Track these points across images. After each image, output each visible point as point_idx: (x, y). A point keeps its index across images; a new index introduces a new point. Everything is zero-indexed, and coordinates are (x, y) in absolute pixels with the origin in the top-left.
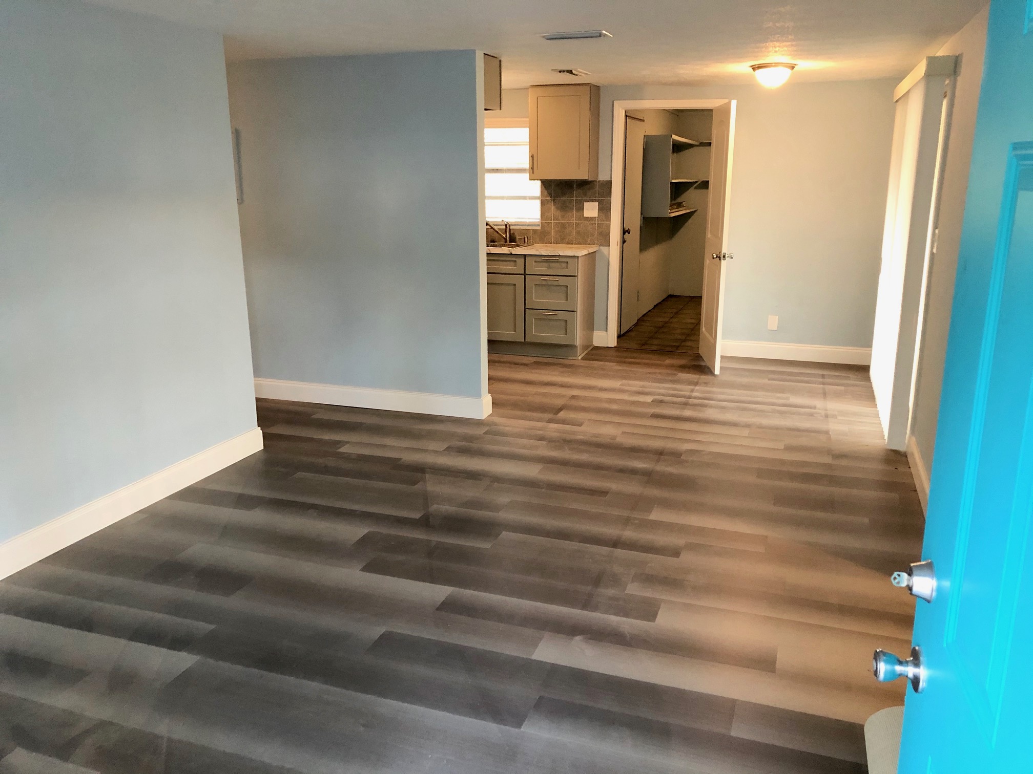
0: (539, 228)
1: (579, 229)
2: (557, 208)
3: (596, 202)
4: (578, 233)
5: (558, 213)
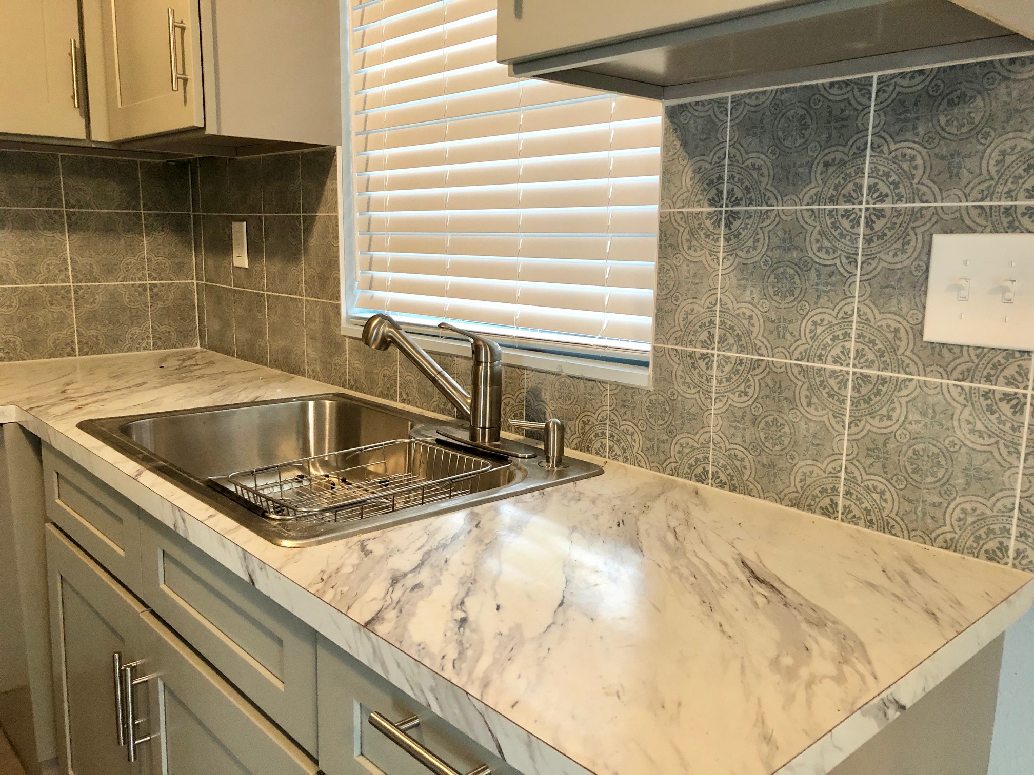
1: (878, 426)
2: (745, 271)
4: (874, 450)
5: (754, 306)
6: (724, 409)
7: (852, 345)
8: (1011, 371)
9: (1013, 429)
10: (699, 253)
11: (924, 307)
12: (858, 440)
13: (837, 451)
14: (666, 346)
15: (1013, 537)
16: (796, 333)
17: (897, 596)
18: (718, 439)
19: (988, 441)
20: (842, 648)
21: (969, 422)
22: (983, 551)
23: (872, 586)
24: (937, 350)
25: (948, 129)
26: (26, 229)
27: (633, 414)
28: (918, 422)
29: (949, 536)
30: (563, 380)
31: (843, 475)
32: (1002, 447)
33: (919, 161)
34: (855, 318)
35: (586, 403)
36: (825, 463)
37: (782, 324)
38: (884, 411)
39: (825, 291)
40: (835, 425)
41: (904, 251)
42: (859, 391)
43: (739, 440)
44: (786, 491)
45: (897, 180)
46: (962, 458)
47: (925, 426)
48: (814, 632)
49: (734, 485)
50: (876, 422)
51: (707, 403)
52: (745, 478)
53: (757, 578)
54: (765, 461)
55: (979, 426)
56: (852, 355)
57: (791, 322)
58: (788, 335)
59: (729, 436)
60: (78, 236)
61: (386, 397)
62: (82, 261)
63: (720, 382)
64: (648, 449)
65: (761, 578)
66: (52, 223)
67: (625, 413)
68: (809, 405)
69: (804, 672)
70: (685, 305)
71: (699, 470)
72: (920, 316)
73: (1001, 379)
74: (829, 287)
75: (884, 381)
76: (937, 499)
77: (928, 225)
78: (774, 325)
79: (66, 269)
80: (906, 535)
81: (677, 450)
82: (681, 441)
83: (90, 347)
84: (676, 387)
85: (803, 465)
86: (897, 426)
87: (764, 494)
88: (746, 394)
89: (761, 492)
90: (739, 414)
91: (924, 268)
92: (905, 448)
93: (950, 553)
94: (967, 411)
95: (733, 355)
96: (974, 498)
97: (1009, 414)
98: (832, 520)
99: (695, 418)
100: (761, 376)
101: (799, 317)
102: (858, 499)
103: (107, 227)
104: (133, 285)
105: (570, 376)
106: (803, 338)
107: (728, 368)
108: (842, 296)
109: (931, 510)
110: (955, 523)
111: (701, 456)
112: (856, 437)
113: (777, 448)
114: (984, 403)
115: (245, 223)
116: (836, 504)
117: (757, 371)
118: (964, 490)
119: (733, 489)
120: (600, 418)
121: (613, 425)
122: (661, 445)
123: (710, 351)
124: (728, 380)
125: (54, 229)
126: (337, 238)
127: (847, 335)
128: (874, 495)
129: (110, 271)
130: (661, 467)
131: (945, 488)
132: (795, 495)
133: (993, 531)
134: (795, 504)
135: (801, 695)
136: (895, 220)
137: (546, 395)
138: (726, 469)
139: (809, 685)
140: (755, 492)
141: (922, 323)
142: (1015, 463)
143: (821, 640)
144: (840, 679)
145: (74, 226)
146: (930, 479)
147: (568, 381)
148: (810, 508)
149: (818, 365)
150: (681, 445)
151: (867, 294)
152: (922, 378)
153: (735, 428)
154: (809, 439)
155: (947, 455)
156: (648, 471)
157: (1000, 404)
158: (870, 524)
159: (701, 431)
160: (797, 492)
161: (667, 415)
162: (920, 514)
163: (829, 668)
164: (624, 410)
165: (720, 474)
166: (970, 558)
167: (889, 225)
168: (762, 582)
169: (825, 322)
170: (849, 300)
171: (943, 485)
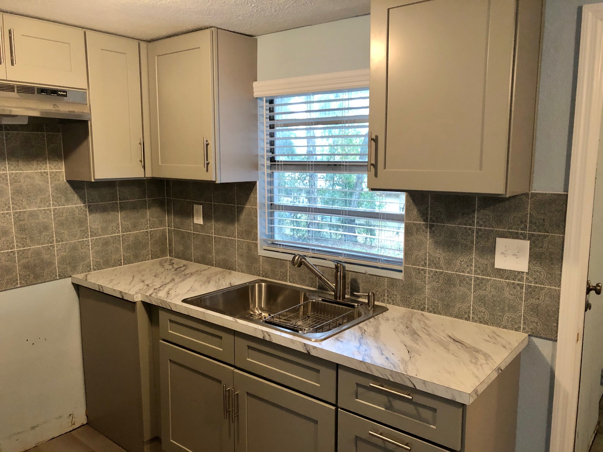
0: (400, 276)
1: (482, 293)
2: (437, 243)
3: (524, 238)
4: (481, 300)
5: (440, 255)
6: (430, 287)
7: (473, 269)
8: (519, 277)
9: (521, 293)
10: (420, 236)
11: (495, 258)
12: (476, 297)
13: (469, 300)
14: (409, 266)
15: (522, 324)
16: (455, 264)
17: (494, 343)
18: (429, 297)
19: (514, 297)
20: (485, 357)
21: (508, 292)
22: (514, 328)
23: (486, 340)
24: (499, 271)
25: (499, 208)
26: (104, 212)
27: (396, 288)
28: (494, 291)
29: (504, 325)
30: (366, 276)
31: (472, 307)
32: (518, 299)
33: (491, 216)
34: (474, 260)
35: (377, 284)
36: (466, 304)
37: (450, 261)
38: (484, 288)
39: (464, 251)
40: (468, 292)
41: (488, 241)
42: (476, 282)
43: (436, 297)
44: (453, 313)
45: (485, 221)
46: (507, 302)
47: (496, 292)
48: (477, 354)
49: (435, 312)
50: (481, 291)
51: (425, 285)
52: (439, 309)
53: (456, 341)
54: (445, 304)
55: (511, 293)
56: (473, 271)
57: (453, 260)
58: (452, 264)
59: (433, 296)
60: (123, 213)
61: (282, 280)
62: (124, 223)
63: (429, 278)
64: (402, 300)
65: (457, 340)
66: (114, 208)
67: (393, 288)
68: (460, 286)
69: (479, 363)
70: (416, 253)
71: (422, 307)
72: (493, 261)
73: (517, 279)
74: (465, 250)
75: (483, 279)
76: (500, 314)
77: (495, 235)
78: (447, 261)
79: (119, 227)
80: (492, 325)
81: (414, 300)
82: (415, 297)
83: (128, 261)
84: (413, 280)
85: (458, 305)
86: (488, 293)
87: (446, 314)
88: (439, 282)
89: (444, 314)
90: (436, 289)
91: (494, 247)
92: (491, 299)
93: (505, 330)
94: (508, 289)
95: (434, 270)
96: (511, 313)
97: (519, 289)
98: (468, 322)
99: (420, 290)
100: (444, 277)
101: (456, 259)
102: (477, 315)
103: (134, 207)
104: (143, 232)
105: (370, 274)
106: (457, 265)
107: (432, 274)
108: (469, 253)
109: (499, 317)
110: (506, 321)
111: (423, 303)
112: (475, 296)
113: (450, 299)
114: (513, 286)
115: (202, 206)
116: (470, 316)
117: (442, 275)
118: (508, 311)
119: (435, 313)
120: (383, 289)
121: (388, 291)
122: (408, 299)
123: (425, 268)
124: (432, 277)
125: (114, 211)
126: (256, 217)
127: (471, 265)
128: (482, 314)
129: (135, 227)
130: (408, 306)
131: (503, 311)
132: (456, 314)
133: (516, 322)
134: (456, 317)
135: (480, 368)
136: (485, 232)
137: (360, 281)
138: (432, 306)
139: (481, 365)
140: (442, 314)
141: (494, 262)
142: (522, 303)
143: (479, 355)
144: (488, 364)
145: (123, 208)
146: (498, 308)
147: (369, 276)
148: (461, 318)
149: (462, 274)
150: (415, 299)
151: (477, 253)
152: (495, 279)
153: (435, 293)
154: (460, 297)
155: (503, 301)
156: (403, 308)
157: (517, 286)
158: (481, 322)
159: (423, 294)
160: (457, 313)
161: (410, 289)
162: (496, 318)
163: (484, 362)
164: (392, 287)
165: (430, 308)
166: (510, 331)
167: (483, 233)
168: (458, 342)
169: (464, 261)
170: (472, 255)
171: (502, 310)
